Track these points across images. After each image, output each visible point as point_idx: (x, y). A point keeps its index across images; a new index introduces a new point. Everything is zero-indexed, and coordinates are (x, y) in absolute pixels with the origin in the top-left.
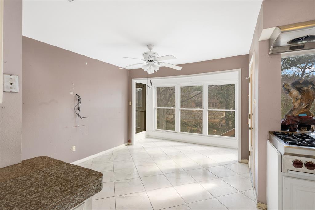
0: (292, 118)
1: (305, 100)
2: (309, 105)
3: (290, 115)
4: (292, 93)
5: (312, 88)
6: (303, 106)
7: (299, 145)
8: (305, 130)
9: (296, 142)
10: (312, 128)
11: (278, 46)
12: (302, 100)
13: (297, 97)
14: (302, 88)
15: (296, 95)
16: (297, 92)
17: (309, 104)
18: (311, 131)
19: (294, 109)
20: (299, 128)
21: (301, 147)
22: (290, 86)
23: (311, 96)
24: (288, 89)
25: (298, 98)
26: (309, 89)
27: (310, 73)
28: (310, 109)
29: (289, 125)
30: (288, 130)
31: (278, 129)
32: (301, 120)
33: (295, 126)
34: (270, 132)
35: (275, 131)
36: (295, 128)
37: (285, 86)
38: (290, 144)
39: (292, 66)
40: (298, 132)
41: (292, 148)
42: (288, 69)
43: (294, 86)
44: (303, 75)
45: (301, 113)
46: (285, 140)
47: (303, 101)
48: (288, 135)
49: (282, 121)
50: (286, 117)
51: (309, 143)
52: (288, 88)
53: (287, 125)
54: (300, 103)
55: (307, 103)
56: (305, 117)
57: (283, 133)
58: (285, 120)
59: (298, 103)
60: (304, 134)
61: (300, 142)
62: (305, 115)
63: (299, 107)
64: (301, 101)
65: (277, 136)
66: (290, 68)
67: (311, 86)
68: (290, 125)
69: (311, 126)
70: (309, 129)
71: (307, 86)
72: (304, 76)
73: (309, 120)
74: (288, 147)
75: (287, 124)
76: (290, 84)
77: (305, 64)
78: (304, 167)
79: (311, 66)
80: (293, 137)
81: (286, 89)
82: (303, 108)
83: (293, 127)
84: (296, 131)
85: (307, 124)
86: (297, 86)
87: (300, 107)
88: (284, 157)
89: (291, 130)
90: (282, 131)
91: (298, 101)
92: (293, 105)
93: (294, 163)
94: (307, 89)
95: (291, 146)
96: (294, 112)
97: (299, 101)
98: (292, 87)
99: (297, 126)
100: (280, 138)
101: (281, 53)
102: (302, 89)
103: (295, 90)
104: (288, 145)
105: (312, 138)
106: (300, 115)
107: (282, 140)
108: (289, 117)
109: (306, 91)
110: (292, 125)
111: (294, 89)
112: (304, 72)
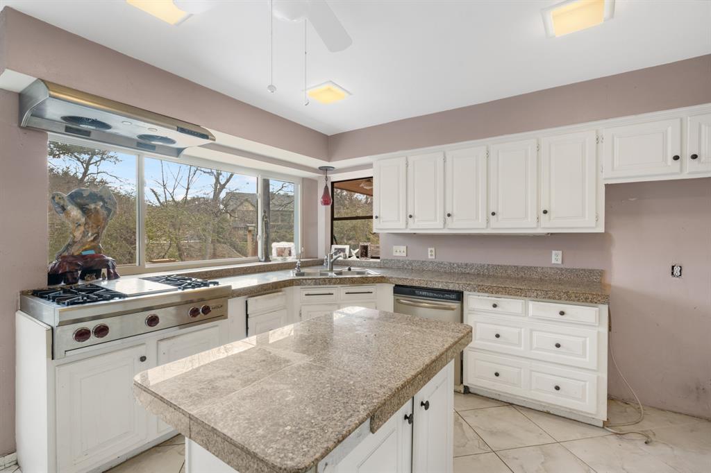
0: (71, 259)
1: (92, 226)
2: (98, 236)
3: (66, 254)
4: (70, 214)
5: (102, 206)
6: (89, 237)
7: (85, 302)
8: (93, 279)
9: (79, 299)
10: (104, 274)
11: (41, 117)
12: (87, 226)
13: (78, 220)
14: (88, 205)
15: (77, 216)
16: (79, 211)
17: (98, 233)
18: (101, 279)
19: (74, 242)
20: (82, 278)
21: (87, 304)
22: (66, 200)
23: (101, 220)
24: (61, 204)
25: (80, 222)
26: (98, 207)
27: (98, 173)
28: (99, 242)
29: (64, 274)
30: (63, 284)
31: (43, 283)
32: (86, 262)
33: (75, 273)
34: (23, 293)
35: (36, 288)
36: (75, 276)
37: (57, 198)
38: (68, 305)
39: (64, 154)
40: (80, 283)
41: (72, 309)
42: (54, 157)
43: (74, 201)
44: (85, 174)
45: (86, 250)
46: (58, 300)
47: (89, 227)
48: (64, 292)
49: (50, 269)
50: (57, 259)
51: (100, 296)
52: (62, 202)
53: (62, 274)
54: (84, 232)
55: (95, 231)
56: (92, 257)
57: (54, 289)
58: (55, 264)
59: (79, 232)
60: (91, 285)
61: (85, 298)
62: (92, 252)
63: (81, 239)
64: (85, 228)
65: (42, 297)
66: (59, 157)
67: (101, 203)
68: (66, 272)
69: (101, 270)
70: (98, 277)
71: (95, 203)
72: (87, 178)
73: (98, 261)
74: (64, 311)
75: (60, 272)
76: (65, 195)
77: (89, 154)
78: (92, 336)
79: (100, 161)
80: (72, 293)
81: (58, 204)
82: (89, 240)
83: (73, 275)
84: (77, 282)
85: (95, 268)
86: (79, 201)
87: (84, 240)
88: (58, 331)
89: (67, 282)
90: (51, 287)
91: (79, 227)
92: (72, 236)
93: (76, 336)
94: (95, 208)
95: (70, 307)
96: (74, 247)
97: (82, 228)
98: (70, 202)
99: (80, 272)
100: (49, 299)
101: (49, 133)
102: (86, 206)
103: (75, 208)
104: (66, 307)
105: (103, 288)
106: (84, 253)
107: (54, 301)
108: (64, 257)
109: (93, 211)
110: (70, 272)
111: (73, 206)
112: (86, 169)
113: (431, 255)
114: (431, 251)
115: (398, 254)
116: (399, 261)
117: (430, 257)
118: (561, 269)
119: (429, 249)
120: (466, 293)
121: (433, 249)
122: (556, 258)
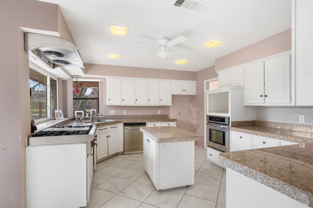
113: (125, 113)
114: (125, 112)
115: (112, 113)
116: (112, 116)
117: (124, 114)
118: (160, 115)
119: (124, 111)
120: (147, 123)
121: (125, 111)
122: (159, 112)
